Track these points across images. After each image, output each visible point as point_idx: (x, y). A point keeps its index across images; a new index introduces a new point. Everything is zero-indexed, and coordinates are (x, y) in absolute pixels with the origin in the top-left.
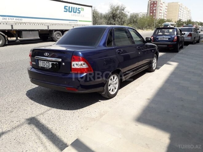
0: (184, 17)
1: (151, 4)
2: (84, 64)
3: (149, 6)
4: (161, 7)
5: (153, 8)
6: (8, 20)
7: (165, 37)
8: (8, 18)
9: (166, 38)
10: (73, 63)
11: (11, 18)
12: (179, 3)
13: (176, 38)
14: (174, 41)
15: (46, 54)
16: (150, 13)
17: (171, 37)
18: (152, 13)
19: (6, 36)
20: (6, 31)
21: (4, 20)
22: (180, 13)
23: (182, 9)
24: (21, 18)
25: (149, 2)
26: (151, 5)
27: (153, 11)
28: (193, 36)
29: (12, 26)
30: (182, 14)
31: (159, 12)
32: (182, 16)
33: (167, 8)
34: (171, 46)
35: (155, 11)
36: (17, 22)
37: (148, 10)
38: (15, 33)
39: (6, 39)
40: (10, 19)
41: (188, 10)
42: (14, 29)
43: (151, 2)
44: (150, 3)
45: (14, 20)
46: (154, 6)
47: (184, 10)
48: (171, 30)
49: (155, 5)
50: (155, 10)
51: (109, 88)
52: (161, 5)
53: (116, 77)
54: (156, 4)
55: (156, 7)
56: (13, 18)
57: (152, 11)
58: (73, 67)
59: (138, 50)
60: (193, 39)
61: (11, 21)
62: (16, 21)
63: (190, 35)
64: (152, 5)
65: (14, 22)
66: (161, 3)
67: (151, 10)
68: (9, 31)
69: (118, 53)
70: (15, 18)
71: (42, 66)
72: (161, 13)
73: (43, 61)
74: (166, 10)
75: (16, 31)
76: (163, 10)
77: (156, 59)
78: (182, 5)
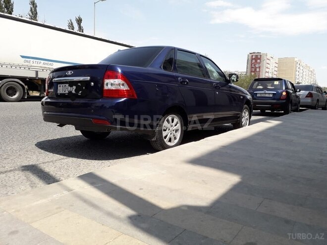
0: (304, 79)
1: (252, 59)
2: (123, 85)
3: (250, 62)
4: (268, 64)
5: (255, 65)
6: (32, 63)
7: (267, 92)
8: (32, 60)
9: (269, 94)
10: (106, 81)
11: (37, 60)
12: (296, 59)
13: (284, 93)
14: (282, 98)
15: (69, 73)
16: (251, 72)
17: (278, 92)
18: (254, 72)
19: (26, 87)
20: (28, 79)
21: (27, 64)
22: (297, 73)
23: (301, 68)
24: (51, 63)
25: (248, 56)
26: (252, 61)
27: (256, 69)
28: (315, 98)
29: (37, 72)
30: (301, 75)
31: (264, 72)
32: (301, 78)
33: (277, 65)
34: (278, 106)
35: (258, 70)
36: (45, 68)
37: (247, 68)
38: (40, 83)
39: (26, 91)
40: (34, 62)
41: (311, 69)
42: (39, 77)
43: (252, 56)
44: (250, 58)
45: (41, 65)
46: (256, 61)
47: (305, 70)
48: (276, 83)
49: (258, 61)
50: (259, 67)
51: (164, 134)
52: (268, 61)
53: (176, 120)
54: (260, 59)
55: (259, 63)
56: (39, 61)
57: (253, 70)
58: (106, 88)
59: (216, 87)
60: (315, 102)
61: (36, 65)
62: (44, 66)
63: (310, 95)
64: (254, 61)
65: (41, 67)
66: (268, 57)
67: (252, 68)
68: (31, 79)
69: (181, 83)
70: (42, 62)
71: (62, 92)
72: (268, 72)
73: (64, 85)
74: (276, 69)
75: (41, 80)
76: (271, 68)
77: (247, 113)
78: (300, 62)
